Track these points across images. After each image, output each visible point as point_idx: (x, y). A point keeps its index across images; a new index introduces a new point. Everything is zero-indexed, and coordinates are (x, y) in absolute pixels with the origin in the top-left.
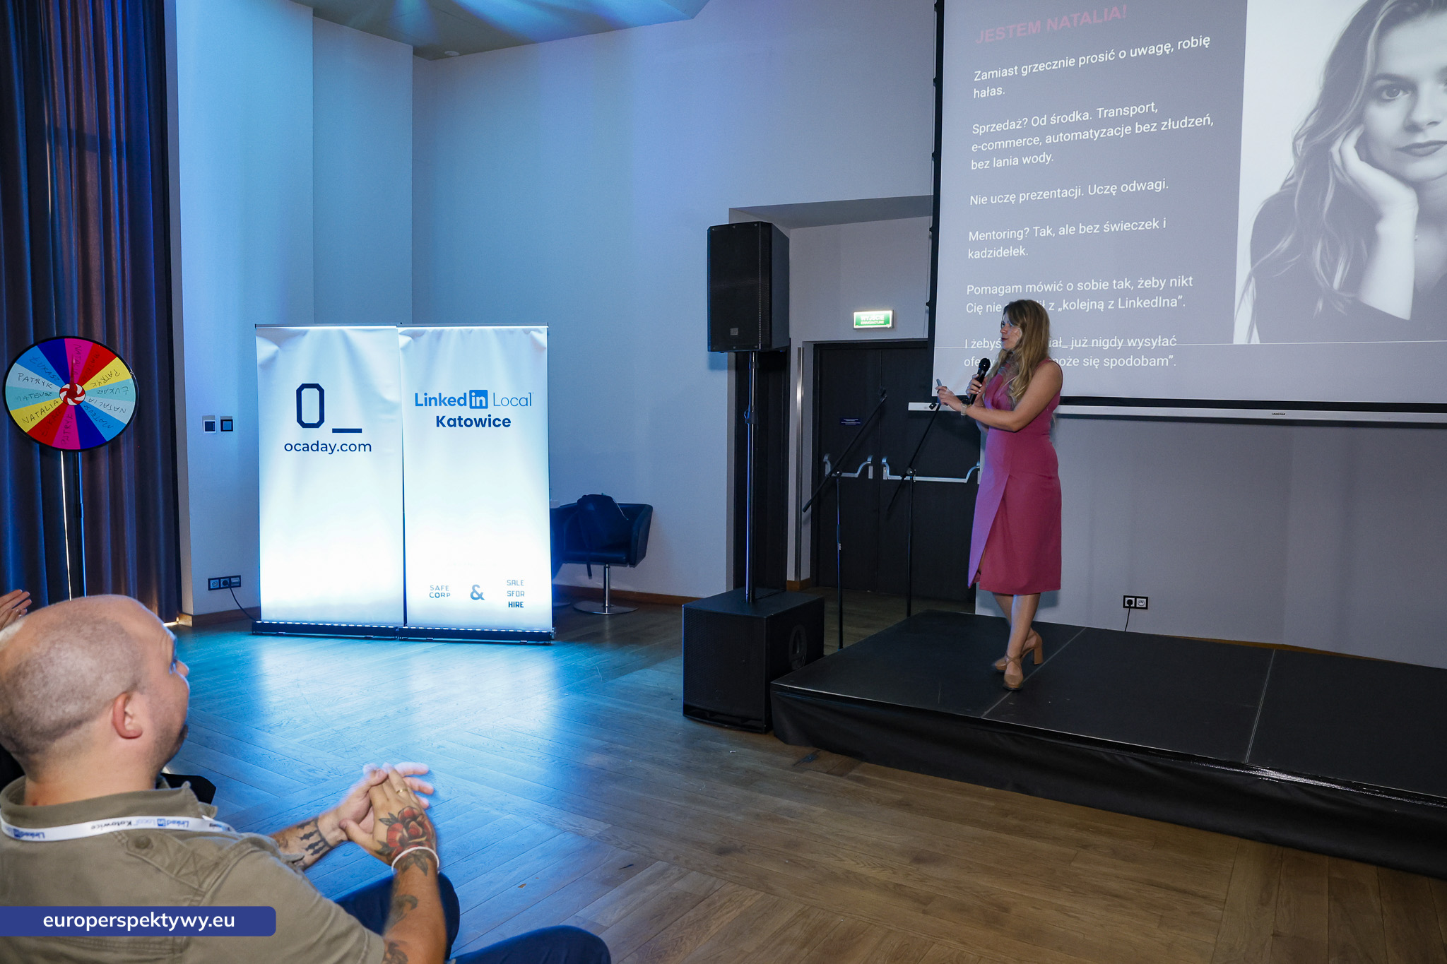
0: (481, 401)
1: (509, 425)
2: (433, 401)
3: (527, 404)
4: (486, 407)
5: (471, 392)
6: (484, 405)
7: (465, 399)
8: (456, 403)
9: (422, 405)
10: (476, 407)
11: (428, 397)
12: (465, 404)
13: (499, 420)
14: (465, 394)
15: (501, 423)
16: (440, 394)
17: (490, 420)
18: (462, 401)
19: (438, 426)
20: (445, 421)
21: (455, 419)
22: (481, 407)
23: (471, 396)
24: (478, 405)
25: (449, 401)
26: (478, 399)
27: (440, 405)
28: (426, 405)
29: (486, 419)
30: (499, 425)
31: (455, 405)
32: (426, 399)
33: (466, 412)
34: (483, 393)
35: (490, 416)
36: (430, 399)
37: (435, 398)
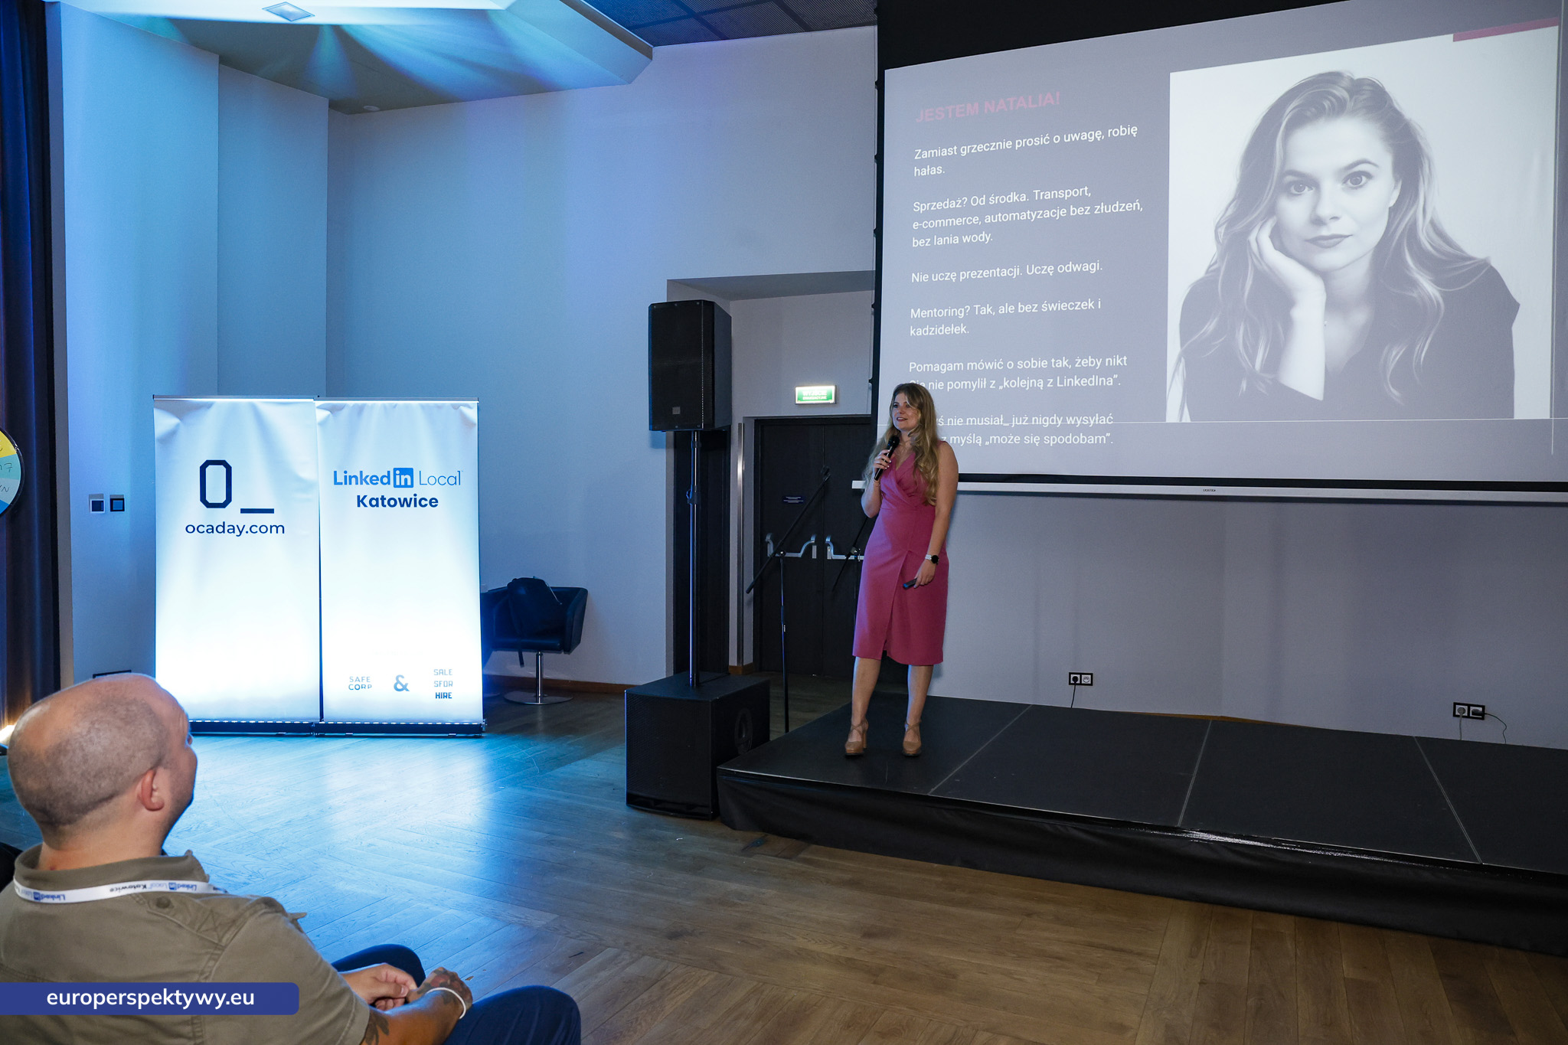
0: (406, 480)
1: (436, 505)
2: (353, 480)
3: (456, 483)
4: (412, 486)
5: (395, 470)
6: (409, 483)
7: (388, 477)
8: (379, 482)
9: (341, 484)
10: (400, 486)
11: (348, 475)
12: (389, 483)
13: (426, 500)
14: (389, 472)
15: (427, 502)
16: (361, 472)
17: (415, 499)
18: (385, 480)
19: (359, 506)
20: (366, 501)
21: (377, 499)
22: (406, 486)
23: (395, 475)
24: (403, 484)
25: (371, 480)
26: (403, 477)
27: (361, 483)
28: (346, 484)
29: (411, 499)
30: (426, 505)
31: (377, 483)
32: (346, 477)
33: (390, 492)
34: (409, 471)
35: (415, 495)
36: (351, 477)
37: (355, 477)
